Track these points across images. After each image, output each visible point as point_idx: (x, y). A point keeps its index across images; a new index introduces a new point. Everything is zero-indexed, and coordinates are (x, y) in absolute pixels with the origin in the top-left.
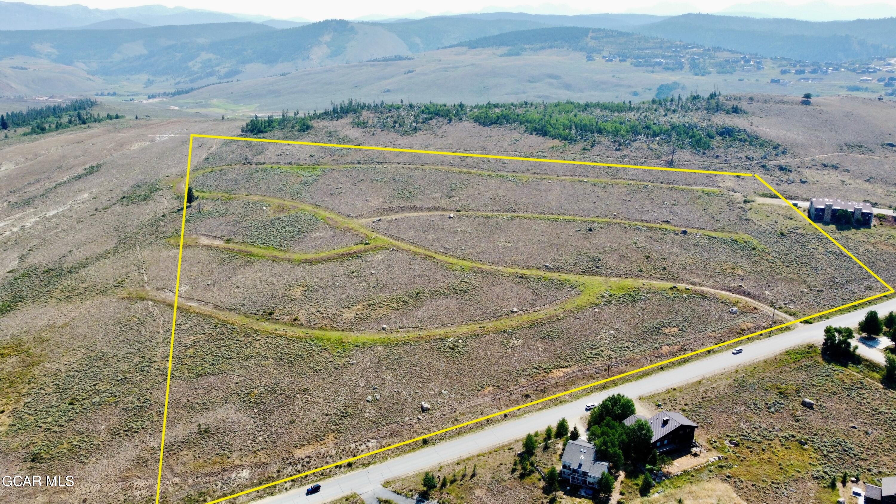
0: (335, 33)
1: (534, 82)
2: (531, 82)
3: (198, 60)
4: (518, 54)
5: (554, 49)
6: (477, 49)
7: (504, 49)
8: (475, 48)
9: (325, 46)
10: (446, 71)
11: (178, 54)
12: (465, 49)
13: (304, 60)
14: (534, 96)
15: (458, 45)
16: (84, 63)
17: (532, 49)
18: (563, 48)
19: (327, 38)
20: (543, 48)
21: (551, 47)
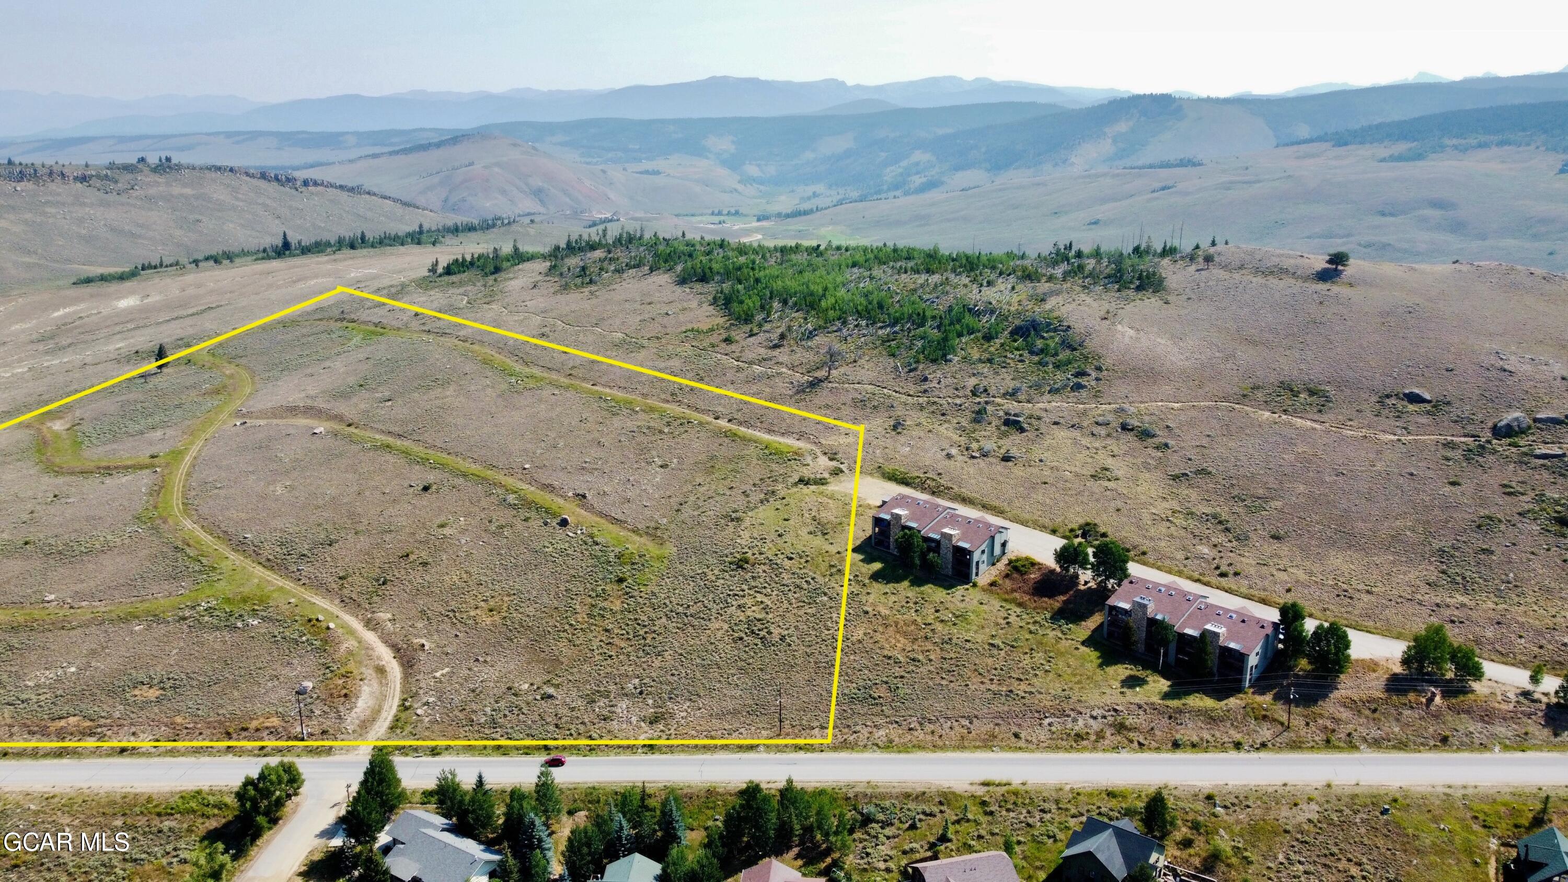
0: (1143, 119)
1: (1392, 215)
2: (1384, 215)
3: (904, 163)
4: (1419, 157)
5: (1506, 148)
6: (1349, 147)
7: (1402, 147)
8: (1346, 144)
9: (1110, 141)
10: (1229, 189)
11: (883, 154)
12: (1324, 146)
13: (1056, 165)
14: (1360, 245)
15: (1320, 139)
16: (759, 166)
17: (1456, 147)
18: (1528, 144)
19: (1122, 127)
20: (1481, 146)
21: (1501, 144)
